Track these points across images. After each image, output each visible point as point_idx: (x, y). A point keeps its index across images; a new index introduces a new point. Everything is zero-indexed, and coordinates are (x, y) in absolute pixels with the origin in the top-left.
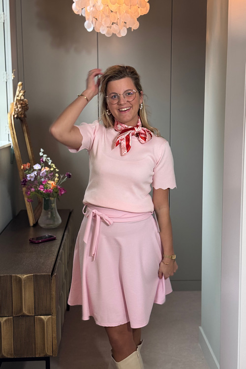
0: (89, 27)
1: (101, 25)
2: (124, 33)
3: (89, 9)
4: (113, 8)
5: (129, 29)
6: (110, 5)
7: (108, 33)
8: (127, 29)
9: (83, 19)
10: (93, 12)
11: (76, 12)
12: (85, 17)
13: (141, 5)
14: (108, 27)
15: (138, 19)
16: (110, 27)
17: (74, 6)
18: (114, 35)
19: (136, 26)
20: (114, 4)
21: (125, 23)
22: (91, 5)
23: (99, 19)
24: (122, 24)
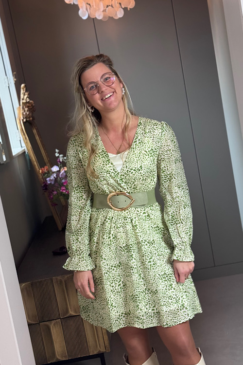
2: (120, 14)
7: (104, 17)
11: (67, 1)
16: (106, 11)
19: (132, 4)
24: (118, 5)
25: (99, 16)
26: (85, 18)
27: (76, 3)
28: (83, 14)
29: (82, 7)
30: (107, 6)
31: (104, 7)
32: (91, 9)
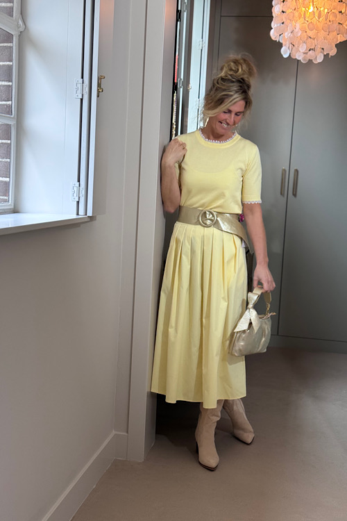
0: (286, 53)
1: (298, 51)
2: (320, 59)
3: (287, 35)
4: (311, 34)
5: (326, 56)
6: (308, 31)
7: (304, 60)
8: (324, 55)
9: (280, 45)
10: (290, 38)
11: (273, 38)
12: (282, 44)
13: (339, 31)
14: (304, 53)
15: (336, 46)
16: (306, 53)
17: (272, 32)
18: (310, 61)
19: (333, 52)
20: (312, 30)
21: (323, 49)
22: (289, 31)
23: (296, 46)
24: (319, 50)
25: (299, 56)
26: (285, 56)
27: (281, 41)
28: (285, 52)
29: (285, 45)
30: (310, 50)
31: (306, 50)
32: (294, 48)
